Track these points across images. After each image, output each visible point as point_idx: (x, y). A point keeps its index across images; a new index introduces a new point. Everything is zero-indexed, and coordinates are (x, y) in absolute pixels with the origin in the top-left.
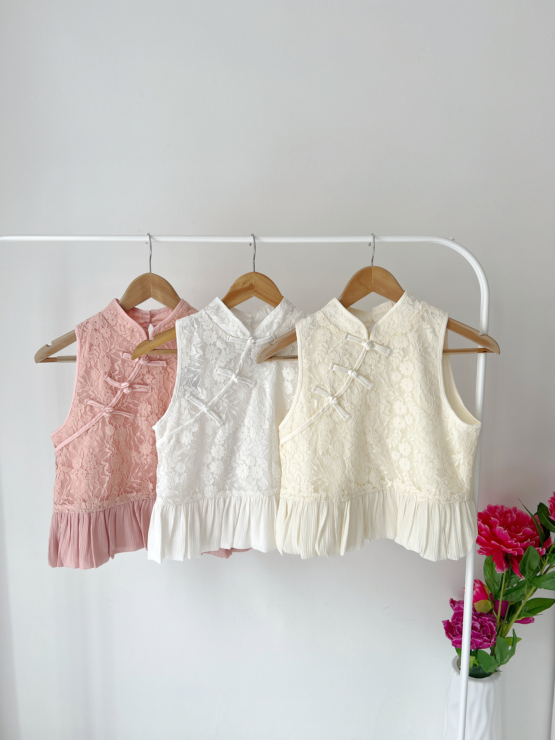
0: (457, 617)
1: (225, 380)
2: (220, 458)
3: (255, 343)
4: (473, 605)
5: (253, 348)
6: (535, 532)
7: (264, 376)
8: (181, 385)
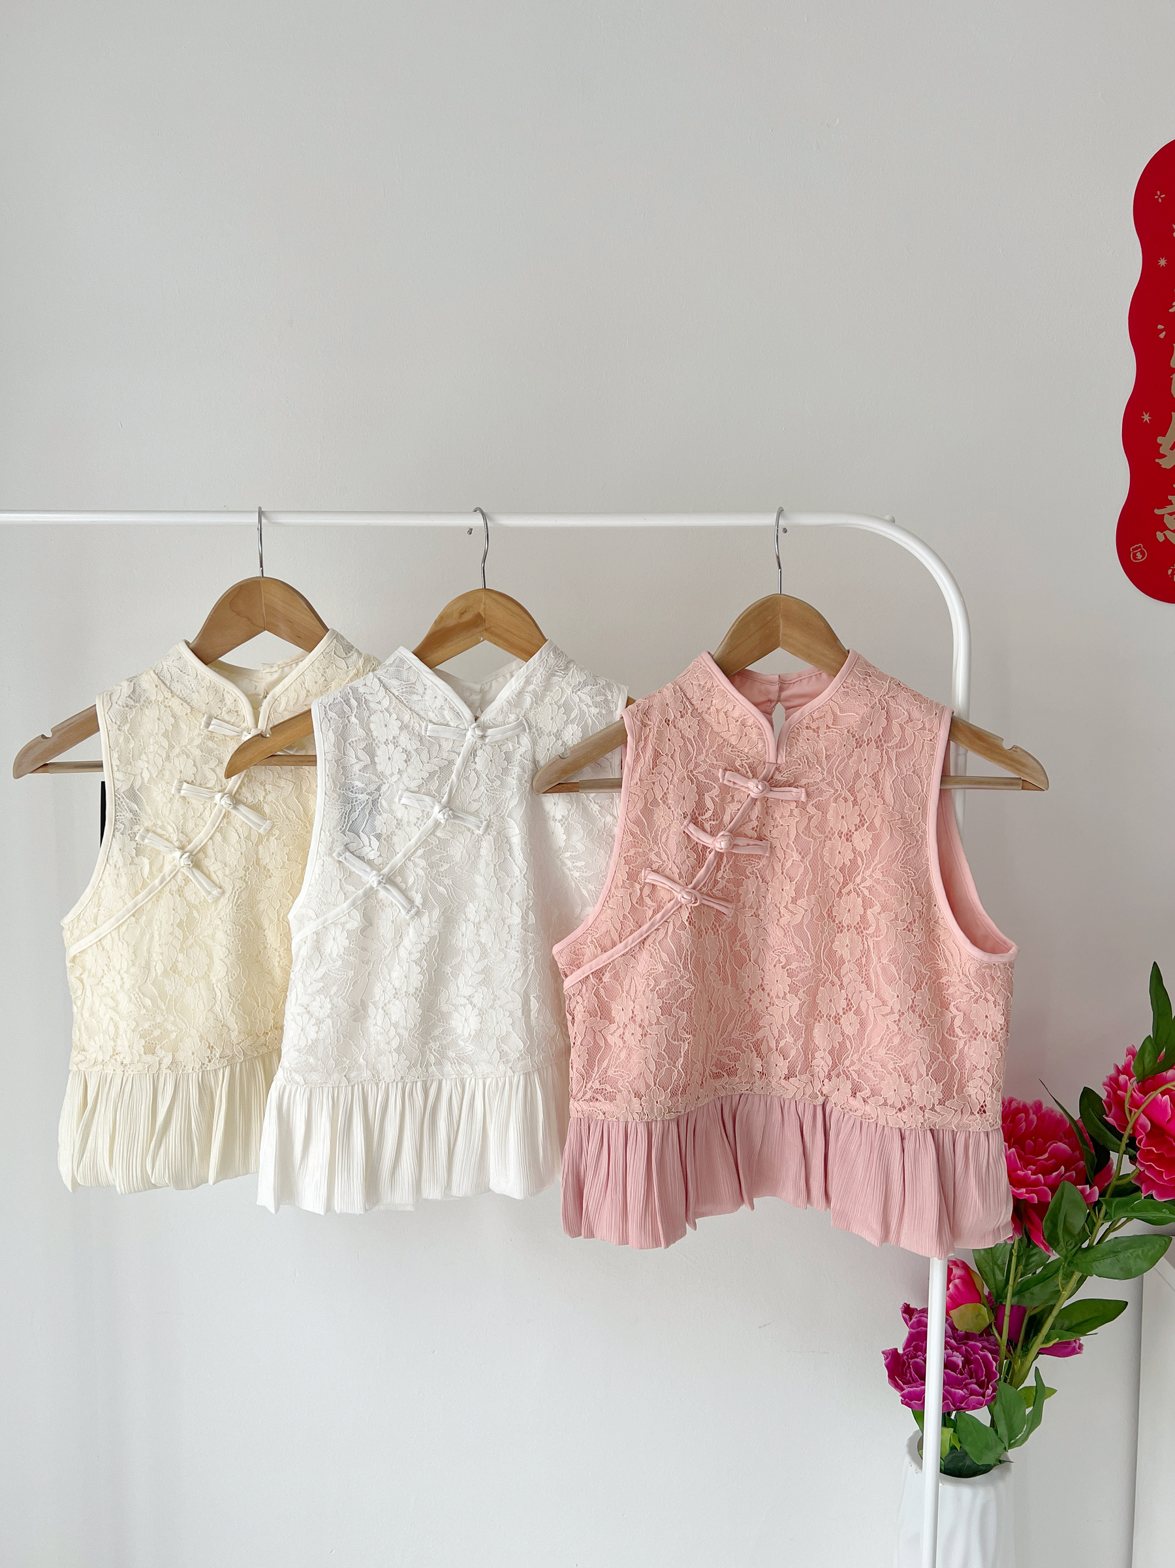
0: (914, 1343)
1: (418, 819)
2: (412, 990)
3: (483, 737)
4: (947, 1313)
5: (481, 748)
6: (1077, 1153)
7: (506, 810)
8: (323, 828)
